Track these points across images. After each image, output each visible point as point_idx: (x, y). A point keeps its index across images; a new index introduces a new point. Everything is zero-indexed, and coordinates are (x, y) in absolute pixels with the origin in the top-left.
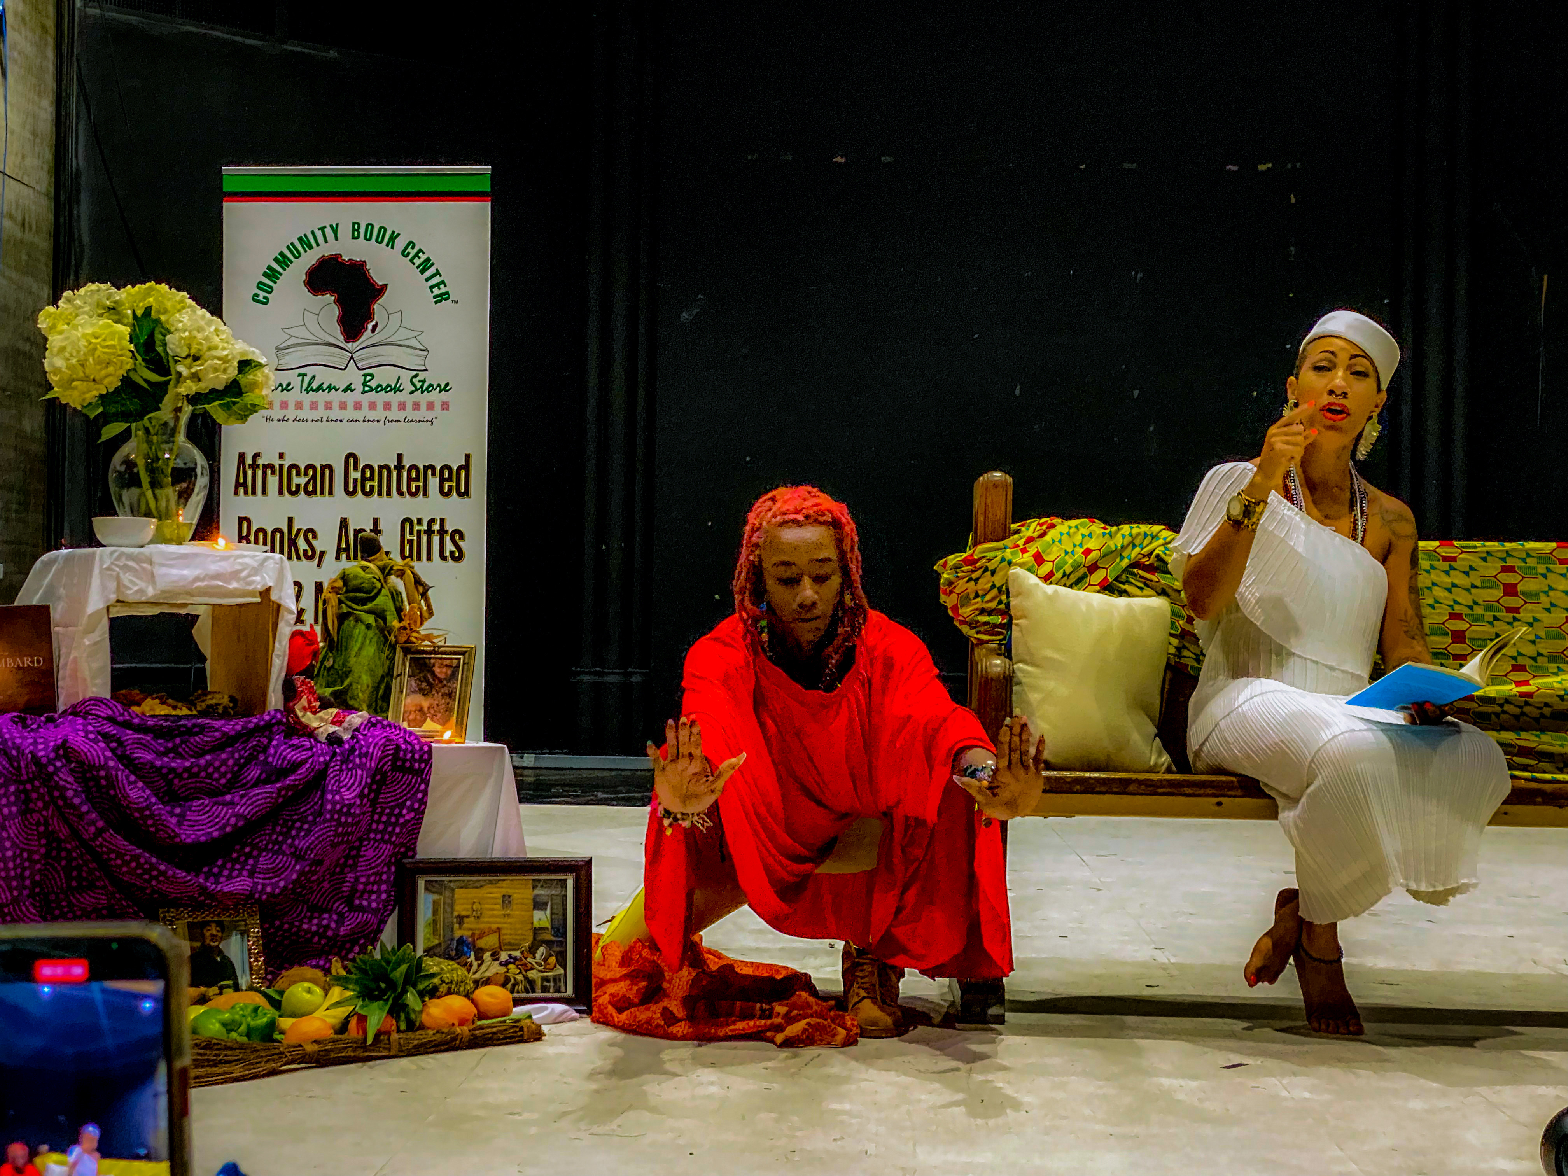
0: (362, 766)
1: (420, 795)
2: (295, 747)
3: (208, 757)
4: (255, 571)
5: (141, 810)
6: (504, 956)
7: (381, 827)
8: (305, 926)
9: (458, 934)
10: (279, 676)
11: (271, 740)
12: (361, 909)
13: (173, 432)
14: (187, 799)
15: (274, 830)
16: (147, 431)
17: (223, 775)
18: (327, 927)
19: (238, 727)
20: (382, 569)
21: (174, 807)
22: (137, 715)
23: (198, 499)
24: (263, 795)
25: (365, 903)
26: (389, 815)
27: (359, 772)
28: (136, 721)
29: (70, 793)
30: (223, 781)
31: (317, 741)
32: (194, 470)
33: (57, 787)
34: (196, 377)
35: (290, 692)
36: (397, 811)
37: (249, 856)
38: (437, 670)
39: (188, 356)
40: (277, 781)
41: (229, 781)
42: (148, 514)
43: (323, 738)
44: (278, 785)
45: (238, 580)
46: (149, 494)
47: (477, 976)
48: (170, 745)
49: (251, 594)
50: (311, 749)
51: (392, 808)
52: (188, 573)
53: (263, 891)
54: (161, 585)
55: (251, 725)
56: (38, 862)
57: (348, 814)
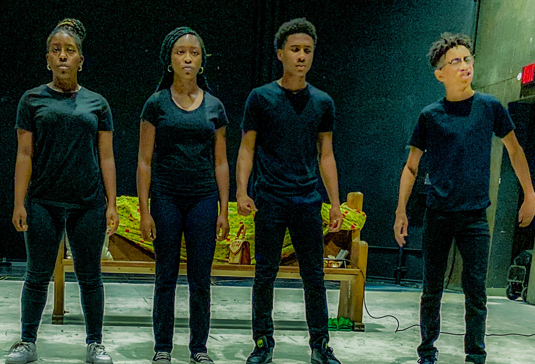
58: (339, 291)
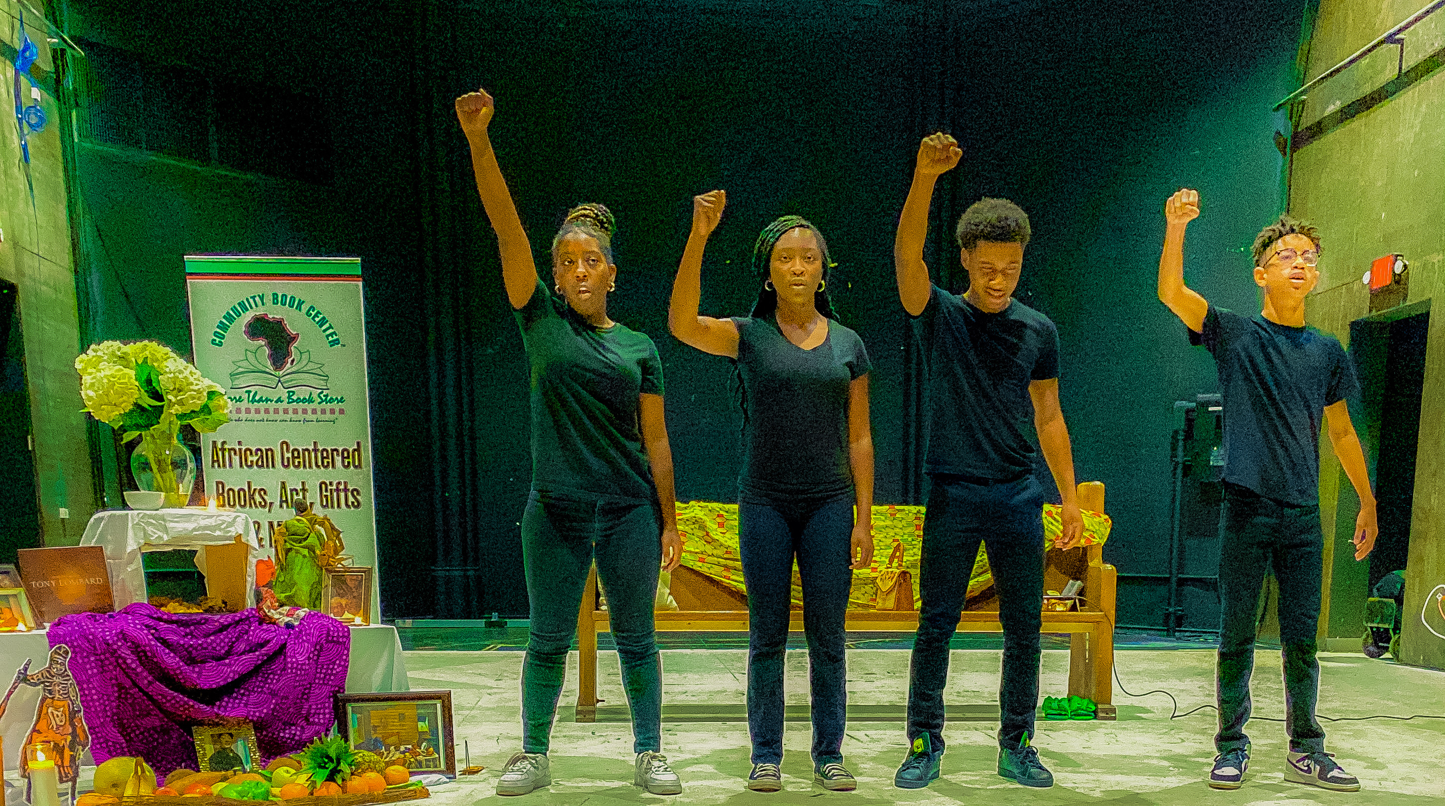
0: (308, 641)
1: (344, 657)
2: (266, 631)
3: (212, 638)
4: (232, 524)
5: (174, 670)
6: (402, 748)
7: (322, 676)
8: (282, 735)
9: (374, 737)
10: (251, 588)
11: (250, 627)
12: (314, 723)
13: (170, 437)
14: (203, 662)
15: (257, 679)
16: (152, 436)
17: (223, 648)
18: (295, 735)
19: (229, 620)
20: (310, 521)
21: (194, 668)
22: (165, 614)
23: (190, 478)
24: (250, 659)
25: (316, 720)
26: (327, 669)
27: (306, 644)
28: (165, 617)
29: (129, 661)
30: (223, 651)
31: (279, 627)
32: (185, 460)
33: (120, 657)
34: (181, 403)
35: (259, 598)
36: (331, 666)
37: (243, 695)
38: (348, 582)
39: (175, 389)
40: (256, 650)
41: (226, 651)
42: (159, 489)
43: (282, 625)
44: (257, 653)
45: (220, 530)
46: (158, 476)
47: (387, 759)
48: (188, 630)
49: (229, 538)
50: (275, 631)
51: (328, 665)
52: (190, 526)
53: (253, 716)
54: (172, 534)
55: (237, 618)
56: (113, 701)
57: (301, 670)
58: (1069, 651)
